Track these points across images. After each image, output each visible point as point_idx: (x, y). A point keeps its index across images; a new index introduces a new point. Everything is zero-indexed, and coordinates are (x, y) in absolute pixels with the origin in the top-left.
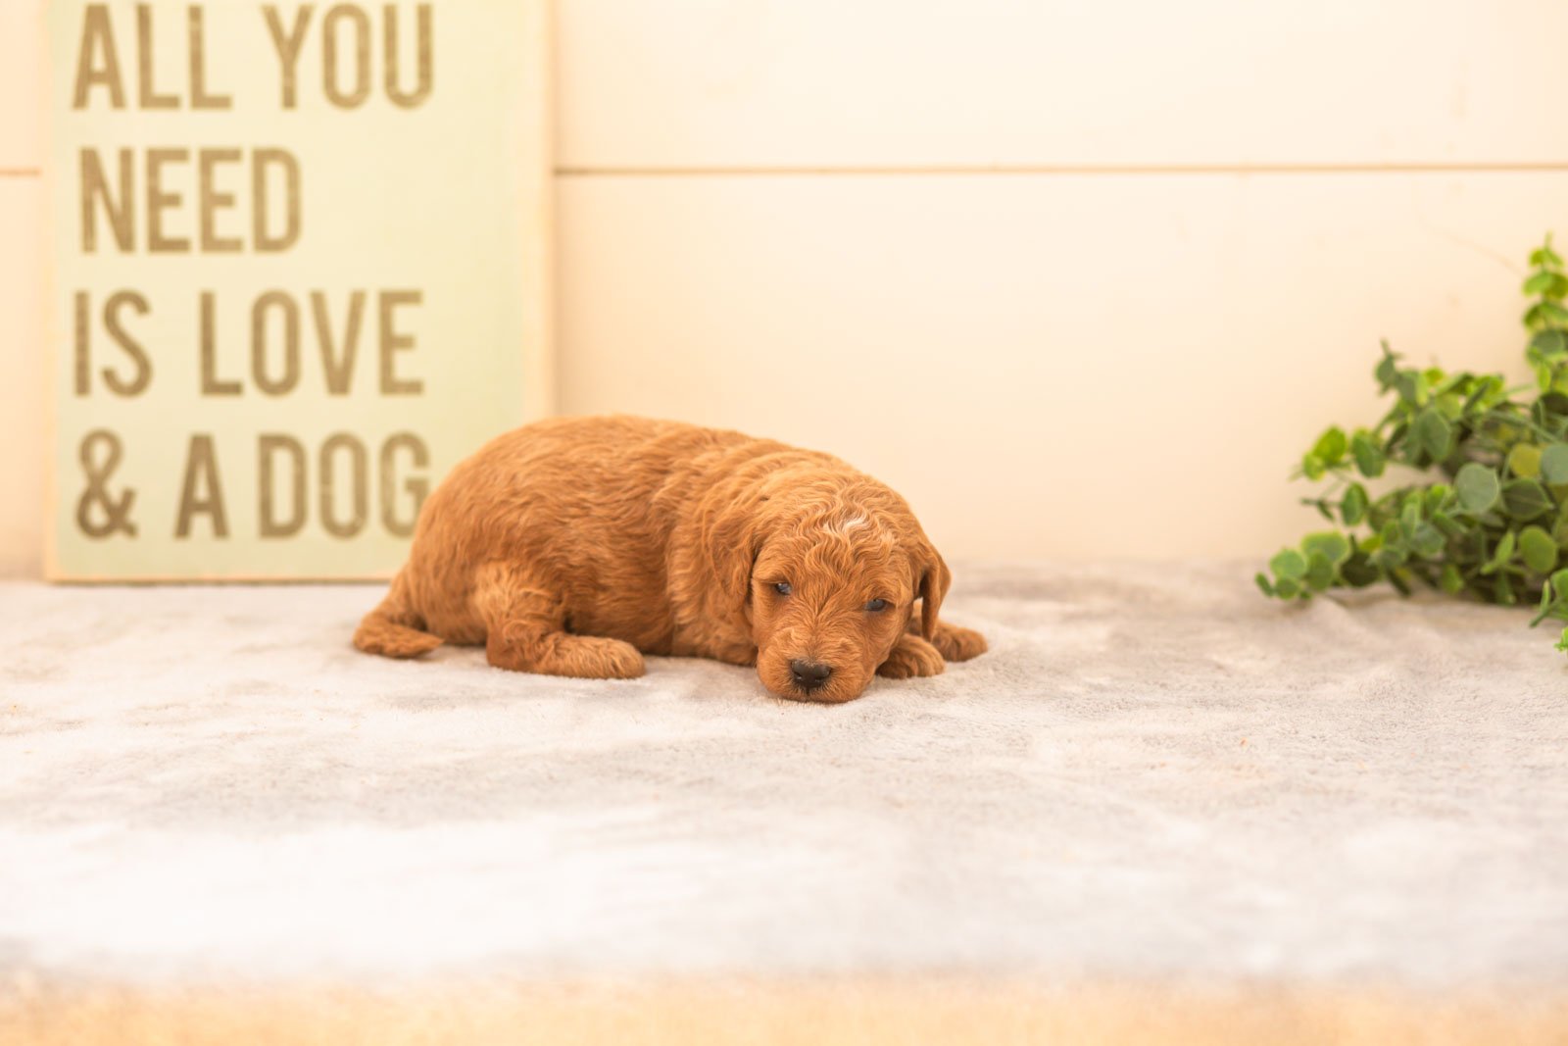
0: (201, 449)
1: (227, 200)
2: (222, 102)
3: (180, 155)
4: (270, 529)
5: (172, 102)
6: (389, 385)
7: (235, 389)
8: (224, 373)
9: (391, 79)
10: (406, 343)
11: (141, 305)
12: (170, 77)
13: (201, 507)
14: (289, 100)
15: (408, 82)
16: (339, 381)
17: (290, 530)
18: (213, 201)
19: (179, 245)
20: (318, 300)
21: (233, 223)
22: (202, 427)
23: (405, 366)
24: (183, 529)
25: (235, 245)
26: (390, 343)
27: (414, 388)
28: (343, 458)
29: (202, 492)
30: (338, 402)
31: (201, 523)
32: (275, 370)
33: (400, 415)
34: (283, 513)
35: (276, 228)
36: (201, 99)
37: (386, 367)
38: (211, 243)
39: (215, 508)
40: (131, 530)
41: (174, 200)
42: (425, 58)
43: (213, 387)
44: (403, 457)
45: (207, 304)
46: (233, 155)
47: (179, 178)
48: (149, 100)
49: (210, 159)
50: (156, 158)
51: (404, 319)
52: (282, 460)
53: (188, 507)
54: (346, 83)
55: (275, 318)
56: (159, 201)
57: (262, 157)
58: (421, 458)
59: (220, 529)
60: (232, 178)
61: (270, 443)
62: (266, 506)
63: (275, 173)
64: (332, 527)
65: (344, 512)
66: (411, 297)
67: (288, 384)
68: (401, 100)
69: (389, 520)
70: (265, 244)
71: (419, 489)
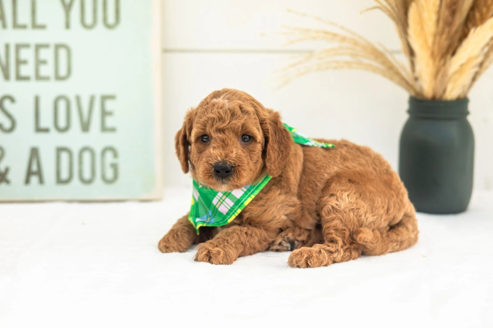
0: (34, 153)
1: (44, 62)
2: (43, 27)
3: (27, 46)
4: (60, 181)
5: (24, 27)
6: (104, 129)
7: (46, 130)
8: (43, 124)
9: (105, 19)
10: (110, 114)
11: (12, 100)
12: (24, 17)
13: (34, 173)
14: (68, 26)
15: (111, 19)
16: (85, 127)
17: (67, 181)
18: (39, 62)
19: (27, 78)
20: (78, 98)
21: (47, 70)
22: (35, 144)
23: (110, 122)
24: (27, 181)
25: (46, 78)
26: (105, 113)
27: (113, 130)
28: (87, 156)
29: (34, 168)
30: (85, 136)
31: (34, 179)
32: (62, 123)
33: (108, 139)
34: (64, 175)
35: (63, 72)
36: (35, 26)
37: (103, 122)
38: (38, 77)
39: (39, 173)
40: (8, 182)
41: (25, 62)
42: (117, 11)
43: (39, 129)
44: (109, 156)
45: (37, 100)
46: (46, 46)
47: (26, 54)
48: (16, 26)
49: (38, 47)
50: (19, 47)
51: (110, 105)
52: (64, 156)
53: (29, 173)
55: (62, 105)
56: (19, 62)
57: (58, 47)
58: (115, 155)
59: (41, 181)
60: (47, 54)
61: (60, 150)
62: (58, 173)
63: (63, 53)
64: (83, 181)
65: (87, 175)
66: (112, 97)
67: (66, 129)
68: (109, 27)
69: (104, 178)
70: (58, 78)
71: (115, 167)
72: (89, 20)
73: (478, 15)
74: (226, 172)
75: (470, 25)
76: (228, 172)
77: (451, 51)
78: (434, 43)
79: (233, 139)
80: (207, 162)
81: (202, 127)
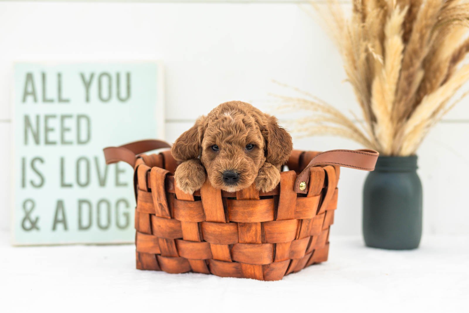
0: (60, 204)
1: (68, 130)
2: (67, 101)
3: (54, 116)
4: (81, 228)
5: (51, 101)
6: (118, 184)
7: (70, 186)
8: (67, 181)
9: (118, 94)
10: (123, 171)
11: (42, 161)
12: (52, 93)
13: (60, 222)
14: (88, 100)
15: (123, 94)
16: (102, 183)
17: (87, 228)
18: (64, 130)
19: (54, 143)
20: (96, 159)
21: (70, 136)
22: (60, 197)
23: (123, 178)
24: (54, 228)
25: (70, 143)
26: (118, 171)
27: (125, 185)
28: (104, 207)
29: (60, 217)
30: (102, 189)
31: (60, 226)
32: (83, 180)
33: (121, 193)
34: (85, 223)
35: (84, 137)
36: (61, 100)
37: (117, 178)
38: (64, 142)
39: (64, 221)
40: (38, 229)
41: (52, 130)
42: (129, 88)
43: (64, 185)
44: (122, 206)
45: (62, 161)
46: (70, 116)
47: (54, 123)
48: (45, 100)
49: (63, 117)
50: (47, 117)
52: (85, 207)
53: (56, 221)
55: (83, 165)
56: (48, 130)
57: (79, 117)
58: (127, 206)
59: (66, 228)
60: (70, 123)
61: (81, 202)
62: (80, 221)
63: (83, 122)
64: (100, 227)
65: (104, 222)
67: (87, 184)
68: (122, 100)
69: (118, 225)
70: (80, 142)
71: (127, 215)
72: (105, 95)
73: (428, 85)
74: (233, 179)
75: (422, 94)
76: (235, 179)
77: (407, 115)
78: (393, 109)
79: (239, 150)
80: (217, 171)
81: (212, 140)
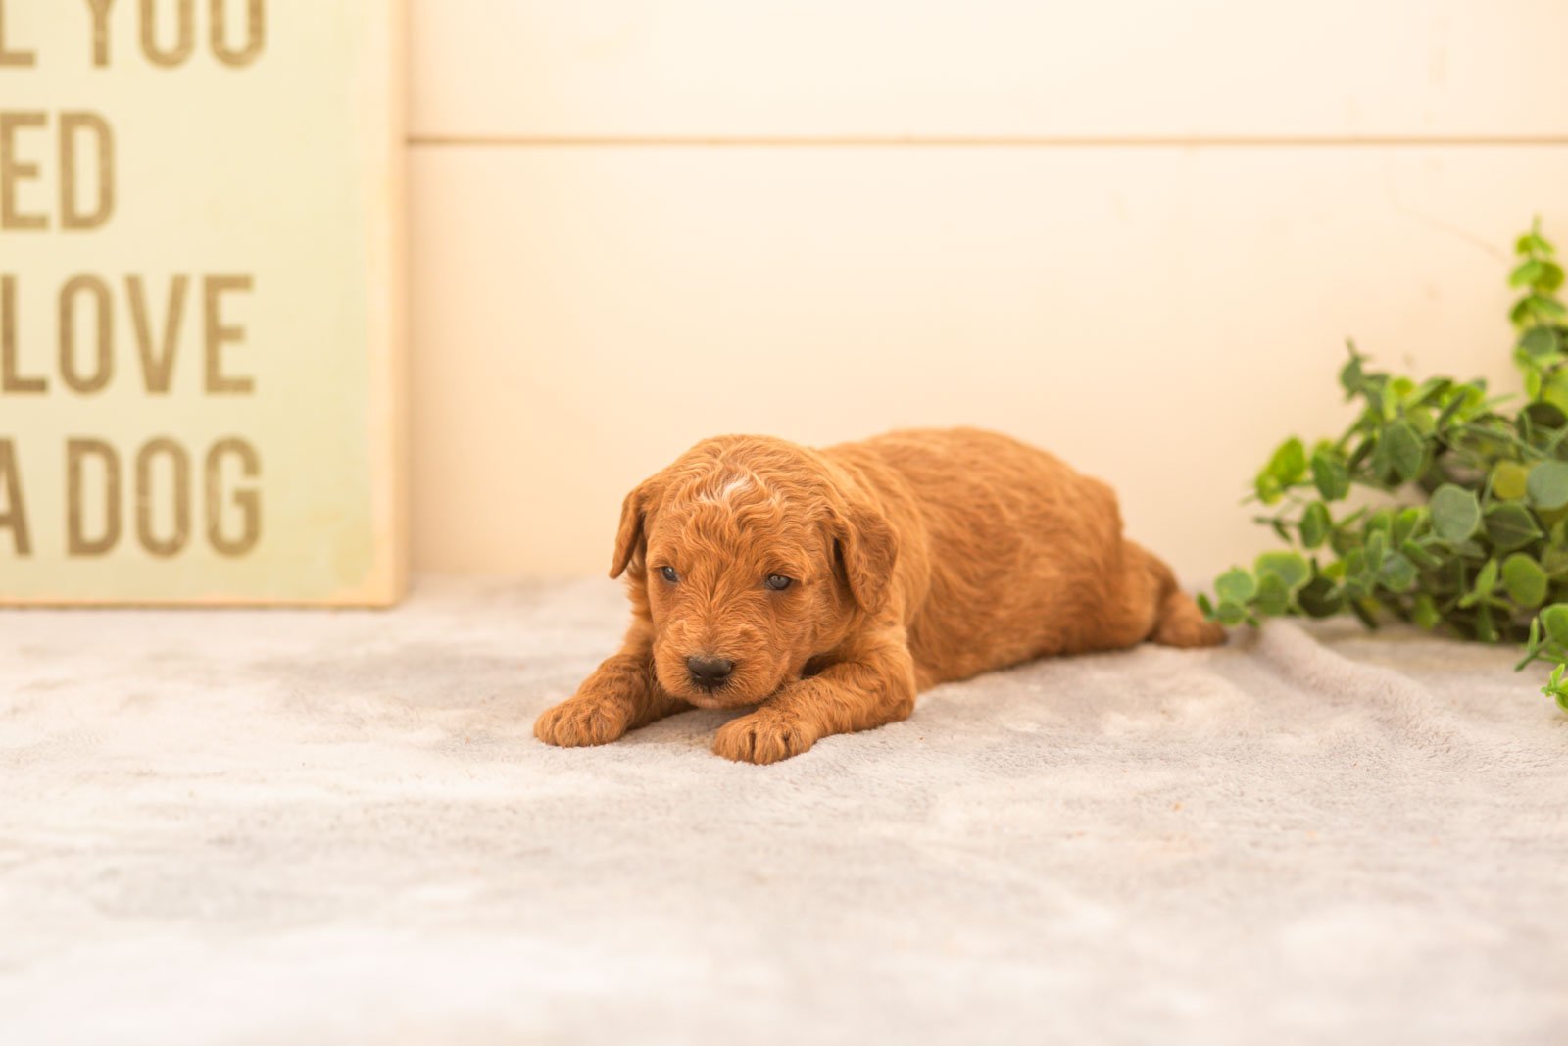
0: (1, 456)
1: (30, 171)
2: (25, 59)
4: (79, 546)
6: (215, 383)
7: (39, 386)
8: (26, 368)
9: (217, 34)
10: (235, 334)
13: (2, 521)
14: (101, 57)
15: (236, 36)
16: (158, 379)
17: (102, 547)
18: (13, 171)
20: (134, 285)
21: (37, 196)
23: (233, 361)
25: (39, 223)
26: (217, 334)
27: (244, 386)
28: (162, 467)
29: (1, 504)
30: (157, 401)
31: (4, 540)
32: (86, 364)
33: (227, 416)
34: (94, 527)
35: (87, 202)
37: (212, 362)
38: (11, 219)
39: (16, 521)
42: (256, 10)
43: (13, 383)
44: (231, 464)
45: (7, 291)
46: (37, 120)
49: (11, 123)
51: (232, 308)
52: (93, 468)
54: (166, 36)
55: (85, 307)
57: (71, 122)
58: (251, 466)
59: (23, 545)
60: (37, 146)
61: (79, 448)
62: (74, 520)
63: (86, 141)
64: (150, 545)
65: (163, 527)
66: (240, 283)
67: (99, 381)
68: (230, 59)
69: (214, 537)
70: (73, 221)
71: (249, 502)
